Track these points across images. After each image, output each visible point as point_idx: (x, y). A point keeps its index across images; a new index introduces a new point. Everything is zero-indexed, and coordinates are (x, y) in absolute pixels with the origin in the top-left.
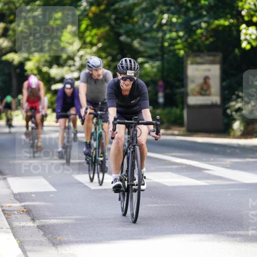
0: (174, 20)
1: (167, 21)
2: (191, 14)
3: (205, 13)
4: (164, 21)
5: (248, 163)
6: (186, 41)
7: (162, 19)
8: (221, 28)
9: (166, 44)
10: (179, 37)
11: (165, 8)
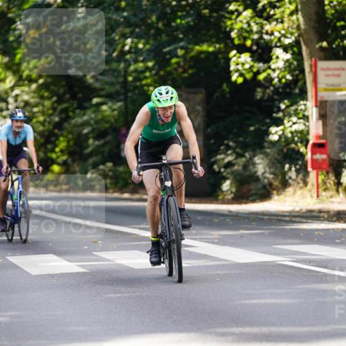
0: (141, 46)
1: (131, 48)
2: (164, 38)
3: (181, 36)
4: (127, 48)
5: (242, 236)
6: (157, 74)
7: (124, 45)
8: (203, 56)
9: (130, 79)
10: (147, 69)
11: (127, 30)
